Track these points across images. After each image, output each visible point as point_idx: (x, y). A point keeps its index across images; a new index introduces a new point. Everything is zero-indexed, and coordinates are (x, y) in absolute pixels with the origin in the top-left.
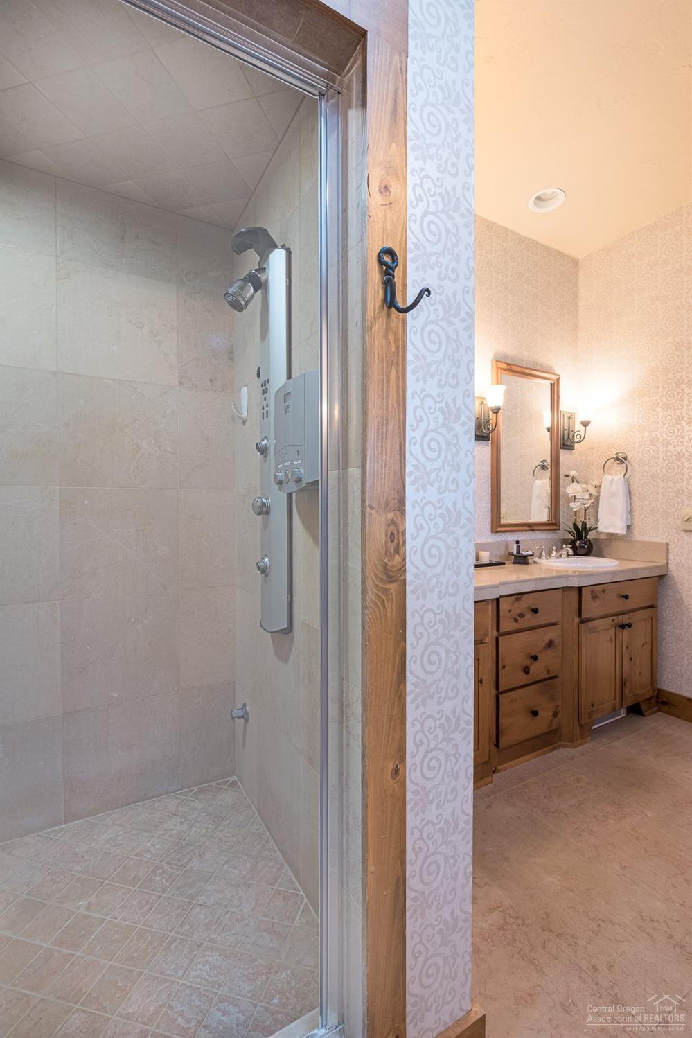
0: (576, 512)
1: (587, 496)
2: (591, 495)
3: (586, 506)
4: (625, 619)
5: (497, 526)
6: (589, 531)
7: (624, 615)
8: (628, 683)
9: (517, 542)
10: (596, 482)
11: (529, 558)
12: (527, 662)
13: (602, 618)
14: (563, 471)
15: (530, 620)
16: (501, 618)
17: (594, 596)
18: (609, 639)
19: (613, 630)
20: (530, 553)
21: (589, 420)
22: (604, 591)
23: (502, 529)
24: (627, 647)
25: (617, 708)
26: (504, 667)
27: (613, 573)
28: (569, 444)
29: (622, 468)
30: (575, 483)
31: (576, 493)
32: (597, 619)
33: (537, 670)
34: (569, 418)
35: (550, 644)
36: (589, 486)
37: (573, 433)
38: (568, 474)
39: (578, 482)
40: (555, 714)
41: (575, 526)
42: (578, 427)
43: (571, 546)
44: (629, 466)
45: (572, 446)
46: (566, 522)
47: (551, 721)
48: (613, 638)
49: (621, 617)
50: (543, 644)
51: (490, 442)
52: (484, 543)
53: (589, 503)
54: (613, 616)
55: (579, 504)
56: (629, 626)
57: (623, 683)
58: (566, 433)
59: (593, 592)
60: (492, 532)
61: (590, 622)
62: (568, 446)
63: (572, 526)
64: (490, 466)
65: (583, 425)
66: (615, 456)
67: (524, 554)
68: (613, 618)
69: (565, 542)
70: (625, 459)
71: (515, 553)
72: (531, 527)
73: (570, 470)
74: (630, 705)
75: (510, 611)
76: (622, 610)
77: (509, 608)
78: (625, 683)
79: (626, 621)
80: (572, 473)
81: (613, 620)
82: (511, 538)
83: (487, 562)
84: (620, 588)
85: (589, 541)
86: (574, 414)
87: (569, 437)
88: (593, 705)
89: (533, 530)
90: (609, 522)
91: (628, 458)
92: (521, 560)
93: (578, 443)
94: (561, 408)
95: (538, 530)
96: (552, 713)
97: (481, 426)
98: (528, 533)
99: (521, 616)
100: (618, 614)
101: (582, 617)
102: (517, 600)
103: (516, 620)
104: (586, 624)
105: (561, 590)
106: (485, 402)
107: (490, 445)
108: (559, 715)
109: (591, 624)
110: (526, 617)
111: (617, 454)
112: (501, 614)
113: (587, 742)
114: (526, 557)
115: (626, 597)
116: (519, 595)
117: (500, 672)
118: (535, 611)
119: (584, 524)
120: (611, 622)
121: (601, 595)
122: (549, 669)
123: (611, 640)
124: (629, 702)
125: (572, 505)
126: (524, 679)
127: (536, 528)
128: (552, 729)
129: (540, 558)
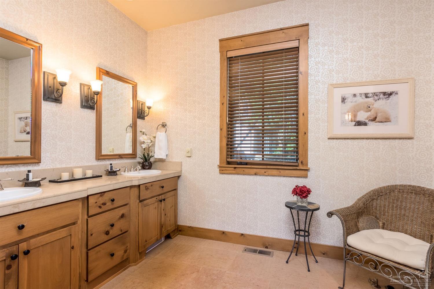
0: (145, 148)
1: (150, 141)
2: (151, 141)
3: (149, 146)
4: (163, 197)
5: (100, 156)
6: (151, 157)
7: (162, 195)
8: (164, 227)
9: (111, 164)
10: (154, 135)
11: (117, 172)
12: (108, 228)
13: (151, 198)
14: (139, 129)
15: (109, 206)
16: (89, 208)
17: (147, 189)
18: (155, 207)
19: (157, 203)
20: (118, 169)
21: (151, 106)
22: (152, 186)
23: (102, 158)
24: (164, 210)
25: (159, 239)
26: (92, 235)
27: (157, 177)
28: (142, 116)
29: (164, 129)
30: (144, 135)
31: (144, 140)
32: (149, 199)
33: (114, 232)
34: (142, 104)
35: (123, 216)
36: (151, 137)
37: (144, 111)
38: (141, 131)
39: (146, 135)
40: (125, 251)
41: (144, 155)
42: (146, 109)
43: (141, 165)
44: (167, 129)
45: (143, 118)
46: (139, 153)
47: (123, 255)
48: (157, 207)
49: (160, 196)
50: (118, 217)
51: (95, 110)
52: (90, 166)
53: (150, 144)
54: (156, 196)
55: (146, 145)
56: (164, 200)
57: (162, 226)
58: (140, 111)
59: (146, 186)
60: (96, 159)
61: (145, 201)
62: (141, 117)
63: (143, 156)
64: (95, 123)
65: (148, 108)
66: (162, 124)
67: (115, 170)
68: (156, 197)
69: (139, 163)
70: (166, 125)
71: (110, 170)
72: (121, 156)
73: (143, 129)
74: (165, 235)
75: (96, 202)
76: (161, 193)
77: (96, 201)
78: (163, 226)
79: (163, 198)
80: (143, 130)
81: (157, 199)
82: (108, 162)
83: (90, 176)
84: (161, 183)
85: (151, 162)
86: (145, 103)
87: (142, 113)
88: (146, 241)
89: (122, 158)
90: (159, 153)
91: (167, 125)
92: (112, 173)
93: (146, 116)
94: (138, 99)
95: (125, 158)
96: (124, 251)
97: (89, 101)
98: (119, 159)
99: (104, 204)
100: (159, 195)
101: (140, 200)
102: (101, 196)
103: (100, 207)
104: (142, 202)
105: (129, 188)
106: (90, 88)
107: (95, 112)
108: (128, 251)
109: (145, 202)
110: (107, 204)
111: (163, 123)
112: (90, 205)
113: (144, 260)
114: (115, 172)
115: (163, 187)
116: (102, 194)
117: (89, 238)
118: (113, 200)
119: (148, 155)
120: (156, 199)
121: (151, 188)
122: (121, 229)
123: (156, 208)
124: (165, 234)
125: (142, 145)
126: (106, 238)
127: (123, 157)
128: (124, 259)
129: (125, 172)
